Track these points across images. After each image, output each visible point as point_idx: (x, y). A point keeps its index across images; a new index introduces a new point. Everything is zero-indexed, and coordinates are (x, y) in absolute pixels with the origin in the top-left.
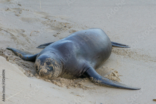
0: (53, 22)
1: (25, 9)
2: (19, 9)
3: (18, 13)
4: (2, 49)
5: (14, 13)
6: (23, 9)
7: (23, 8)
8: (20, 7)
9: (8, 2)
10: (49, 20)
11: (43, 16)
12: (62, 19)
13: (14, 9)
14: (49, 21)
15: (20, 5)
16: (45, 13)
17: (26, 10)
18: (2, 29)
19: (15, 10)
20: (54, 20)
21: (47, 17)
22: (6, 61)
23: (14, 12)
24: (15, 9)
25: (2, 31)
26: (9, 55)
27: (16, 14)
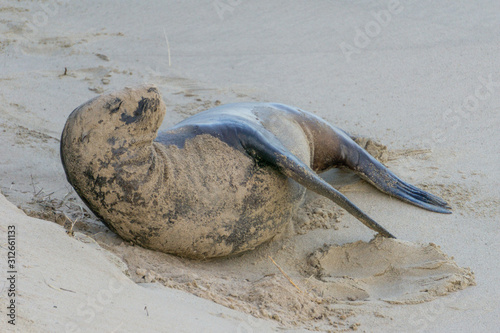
0: (212, 106)
1: (121, 70)
2: (101, 69)
3: (97, 84)
4: (52, 198)
5: (86, 82)
6: (115, 71)
7: (114, 67)
8: (105, 64)
9: (66, 50)
10: (199, 100)
11: (180, 89)
12: (241, 96)
13: (84, 70)
14: (199, 103)
15: (104, 58)
16: (184, 79)
17: (124, 72)
18: (50, 135)
19: (90, 75)
20: (214, 100)
21: (190, 91)
22: (66, 236)
23: (86, 79)
24: (90, 70)
25: (49, 141)
26: (74, 216)
27: (92, 87)
